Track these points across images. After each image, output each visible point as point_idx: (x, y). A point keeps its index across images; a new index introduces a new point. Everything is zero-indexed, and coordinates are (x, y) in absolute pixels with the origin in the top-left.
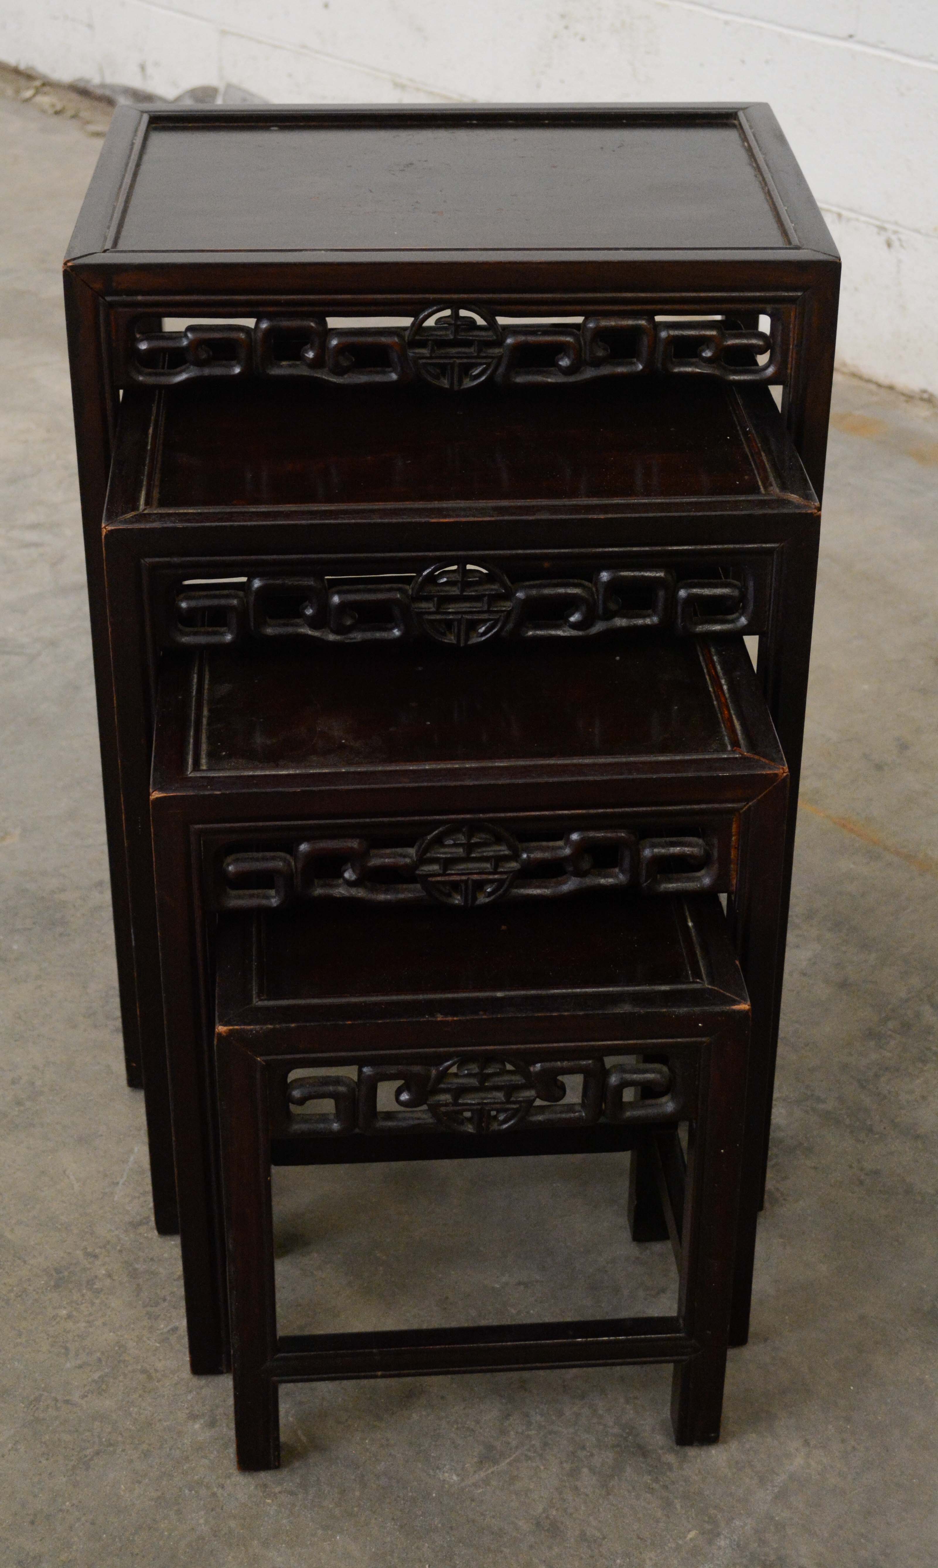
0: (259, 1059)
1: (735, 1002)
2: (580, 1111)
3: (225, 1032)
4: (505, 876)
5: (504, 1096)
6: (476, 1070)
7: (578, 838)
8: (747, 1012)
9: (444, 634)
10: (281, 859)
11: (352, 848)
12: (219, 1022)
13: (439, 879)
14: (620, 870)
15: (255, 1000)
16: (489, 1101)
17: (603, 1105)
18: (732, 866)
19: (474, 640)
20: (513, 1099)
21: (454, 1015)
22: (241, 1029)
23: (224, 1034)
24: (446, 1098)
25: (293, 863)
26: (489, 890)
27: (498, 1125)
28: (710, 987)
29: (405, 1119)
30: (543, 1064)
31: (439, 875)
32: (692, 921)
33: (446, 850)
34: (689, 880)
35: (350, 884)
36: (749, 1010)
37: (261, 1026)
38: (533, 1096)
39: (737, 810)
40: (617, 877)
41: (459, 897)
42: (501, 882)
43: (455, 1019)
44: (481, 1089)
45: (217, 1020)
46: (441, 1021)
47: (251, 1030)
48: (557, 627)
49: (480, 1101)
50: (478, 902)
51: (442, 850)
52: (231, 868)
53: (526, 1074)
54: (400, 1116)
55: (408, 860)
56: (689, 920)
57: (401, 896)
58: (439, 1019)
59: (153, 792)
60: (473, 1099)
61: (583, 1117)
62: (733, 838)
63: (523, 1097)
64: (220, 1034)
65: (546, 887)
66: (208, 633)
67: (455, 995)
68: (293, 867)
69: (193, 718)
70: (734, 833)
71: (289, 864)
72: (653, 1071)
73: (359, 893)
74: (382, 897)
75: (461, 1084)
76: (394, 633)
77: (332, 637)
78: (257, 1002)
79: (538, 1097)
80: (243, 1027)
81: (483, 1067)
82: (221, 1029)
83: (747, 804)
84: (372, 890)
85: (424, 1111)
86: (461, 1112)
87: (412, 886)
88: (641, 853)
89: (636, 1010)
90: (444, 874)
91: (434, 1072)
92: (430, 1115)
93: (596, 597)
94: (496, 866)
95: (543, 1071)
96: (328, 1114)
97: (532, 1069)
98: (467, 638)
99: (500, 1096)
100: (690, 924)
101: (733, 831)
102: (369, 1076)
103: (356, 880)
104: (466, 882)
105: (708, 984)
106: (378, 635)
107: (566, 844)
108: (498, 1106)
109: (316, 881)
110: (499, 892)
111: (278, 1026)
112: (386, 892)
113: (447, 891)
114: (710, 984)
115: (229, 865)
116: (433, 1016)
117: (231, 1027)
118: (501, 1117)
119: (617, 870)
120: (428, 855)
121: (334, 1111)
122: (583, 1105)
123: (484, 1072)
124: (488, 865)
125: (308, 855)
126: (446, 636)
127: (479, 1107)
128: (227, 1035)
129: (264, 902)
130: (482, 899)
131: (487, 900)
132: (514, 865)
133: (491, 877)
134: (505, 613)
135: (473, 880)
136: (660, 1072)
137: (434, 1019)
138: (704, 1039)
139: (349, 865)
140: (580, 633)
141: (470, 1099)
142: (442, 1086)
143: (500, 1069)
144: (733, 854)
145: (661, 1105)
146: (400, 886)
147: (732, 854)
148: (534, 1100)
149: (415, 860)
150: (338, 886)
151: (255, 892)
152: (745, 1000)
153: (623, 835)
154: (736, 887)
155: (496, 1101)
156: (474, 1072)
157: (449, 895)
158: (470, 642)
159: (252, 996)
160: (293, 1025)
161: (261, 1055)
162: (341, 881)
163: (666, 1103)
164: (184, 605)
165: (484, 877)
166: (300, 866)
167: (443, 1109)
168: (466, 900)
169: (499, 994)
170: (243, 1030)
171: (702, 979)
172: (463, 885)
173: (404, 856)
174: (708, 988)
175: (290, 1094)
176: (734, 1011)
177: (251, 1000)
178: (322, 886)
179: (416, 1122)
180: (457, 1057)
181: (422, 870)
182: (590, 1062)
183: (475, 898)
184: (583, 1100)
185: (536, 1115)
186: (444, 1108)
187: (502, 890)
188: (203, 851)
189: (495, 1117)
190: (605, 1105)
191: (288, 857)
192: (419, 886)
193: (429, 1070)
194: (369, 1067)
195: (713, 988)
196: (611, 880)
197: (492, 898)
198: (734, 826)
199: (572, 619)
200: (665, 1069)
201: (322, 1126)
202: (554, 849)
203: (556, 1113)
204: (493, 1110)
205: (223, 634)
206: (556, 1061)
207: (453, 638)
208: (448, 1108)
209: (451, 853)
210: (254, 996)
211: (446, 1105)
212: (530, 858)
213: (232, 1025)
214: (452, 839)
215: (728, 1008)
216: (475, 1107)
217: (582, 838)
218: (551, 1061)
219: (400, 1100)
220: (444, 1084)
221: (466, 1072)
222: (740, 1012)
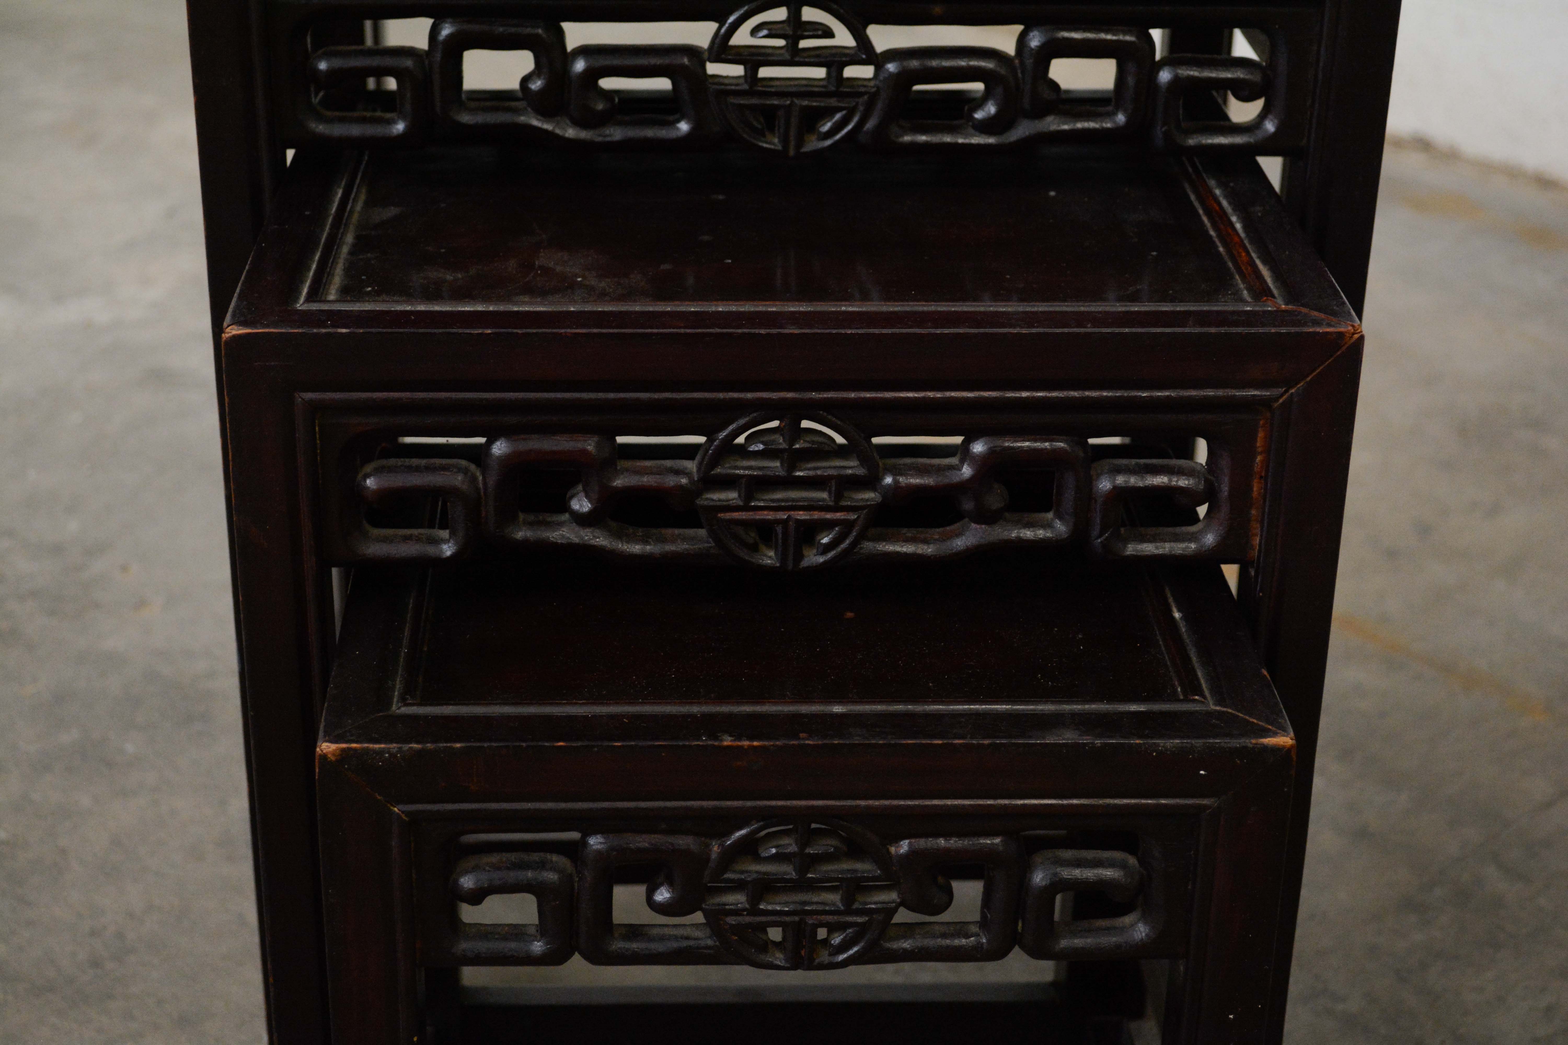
0: (396, 809)
1: (1265, 733)
2: (977, 935)
3: (334, 755)
4: (853, 516)
5: (842, 899)
6: (793, 848)
7: (985, 448)
8: (1290, 749)
9: (761, 134)
10: (460, 470)
11: (584, 452)
12: (325, 736)
13: (736, 515)
14: (1055, 514)
15: (394, 707)
16: (814, 907)
17: (1020, 924)
18: (1253, 512)
19: (813, 144)
20: (856, 906)
21: (751, 738)
22: (364, 749)
23: (333, 758)
24: (737, 899)
25: (481, 478)
26: (825, 540)
27: (830, 955)
28: (1218, 708)
29: (662, 938)
30: (913, 840)
31: (737, 509)
32: (1179, 611)
33: (753, 463)
34: (1177, 538)
35: (582, 520)
36: (1292, 746)
37: (399, 745)
38: (893, 902)
39: (1266, 403)
40: (1048, 525)
41: (772, 553)
42: (848, 526)
43: (755, 743)
44: (802, 885)
45: (321, 734)
46: (728, 747)
47: (381, 752)
48: (953, 130)
49: (799, 907)
50: (805, 563)
51: (745, 463)
52: (370, 482)
53: (883, 860)
54: (655, 931)
55: (684, 481)
56: (1175, 610)
57: (670, 548)
58: (725, 743)
59: (229, 326)
60: (786, 903)
61: (983, 944)
62: (1259, 458)
63: (875, 903)
64: (324, 757)
65: (925, 541)
66: (363, 120)
67: (758, 709)
68: (481, 486)
69: (323, 240)
70: (1260, 450)
71: (474, 479)
72: (1111, 864)
73: (599, 539)
74: (636, 548)
75: (765, 873)
76: (678, 129)
77: (571, 133)
78: (399, 708)
79: (902, 904)
80: (366, 745)
81: (804, 844)
82: (326, 747)
83: (1286, 391)
84: (619, 535)
85: (696, 926)
86: (762, 928)
87: (691, 532)
88: (1094, 483)
89: (1086, 740)
90: (746, 508)
91: (716, 849)
92: (708, 931)
93: (1020, 75)
94: (838, 496)
95: (913, 853)
96: (525, 926)
97: (893, 850)
98: (800, 143)
99: (834, 898)
100: (1177, 615)
101: (1258, 444)
102: (599, 852)
103: (591, 512)
104: (785, 522)
105: (1216, 705)
106: (650, 133)
107: (962, 461)
108: (830, 918)
109: (521, 516)
110: (843, 546)
111: (429, 746)
112: (645, 541)
113: (751, 541)
114: (1218, 703)
115: (367, 476)
116: (716, 738)
117: (344, 746)
118: (837, 940)
119: (1050, 515)
120: (718, 470)
121: (536, 921)
122: (984, 924)
123: (807, 851)
124: (824, 495)
125: (506, 461)
126: (764, 136)
127: (797, 919)
128: (337, 761)
129: (431, 550)
130: (813, 558)
131: (821, 559)
132: (869, 496)
133: (829, 516)
134: (866, 97)
135: (797, 521)
136: (1123, 866)
137: (716, 743)
138: (1205, 802)
139: (580, 487)
140: (991, 140)
141: (780, 903)
142: (729, 875)
143: (835, 848)
144: (1256, 487)
145: (1122, 929)
146: (669, 531)
147: (1255, 489)
148: (895, 911)
149: (696, 479)
150: (561, 524)
151: (415, 532)
152: (1284, 730)
153: (1062, 445)
154: (1260, 551)
155: (827, 908)
156: (789, 850)
157: (755, 548)
158: (804, 150)
159: (392, 698)
160: (458, 745)
161: (398, 802)
162: (566, 517)
163: (1132, 925)
164: (323, 66)
165: (816, 515)
166: (492, 481)
167: (732, 920)
168: (783, 558)
169: (837, 709)
170: (367, 750)
171: (1202, 695)
172: (779, 529)
173: (678, 472)
174: (1216, 711)
175: (456, 881)
176: (1265, 748)
177: (390, 704)
178: (531, 524)
179: (685, 944)
180: (758, 821)
181: (707, 499)
182: (997, 840)
183: (799, 557)
184: (983, 916)
185: (897, 938)
186: (734, 918)
187: (848, 542)
188: (319, 446)
189: (825, 942)
190: (1023, 924)
191: (473, 467)
192: (702, 532)
193: (707, 846)
194: (598, 836)
195: (1225, 709)
196: (1041, 533)
197: (830, 555)
198: (1261, 435)
199: (979, 115)
200: (1132, 861)
201: (513, 945)
202: (940, 469)
203: (934, 936)
204: (822, 925)
205: (391, 122)
206: (937, 835)
207: (776, 140)
208: (740, 919)
209: (760, 468)
210: (395, 700)
211: (737, 913)
212: (899, 482)
213: (346, 742)
214: (762, 443)
215: (1254, 741)
216: (788, 919)
217: (990, 449)
218: (927, 835)
219: (655, 901)
220: (734, 872)
221: (774, 851)
222: (1276, 750)
